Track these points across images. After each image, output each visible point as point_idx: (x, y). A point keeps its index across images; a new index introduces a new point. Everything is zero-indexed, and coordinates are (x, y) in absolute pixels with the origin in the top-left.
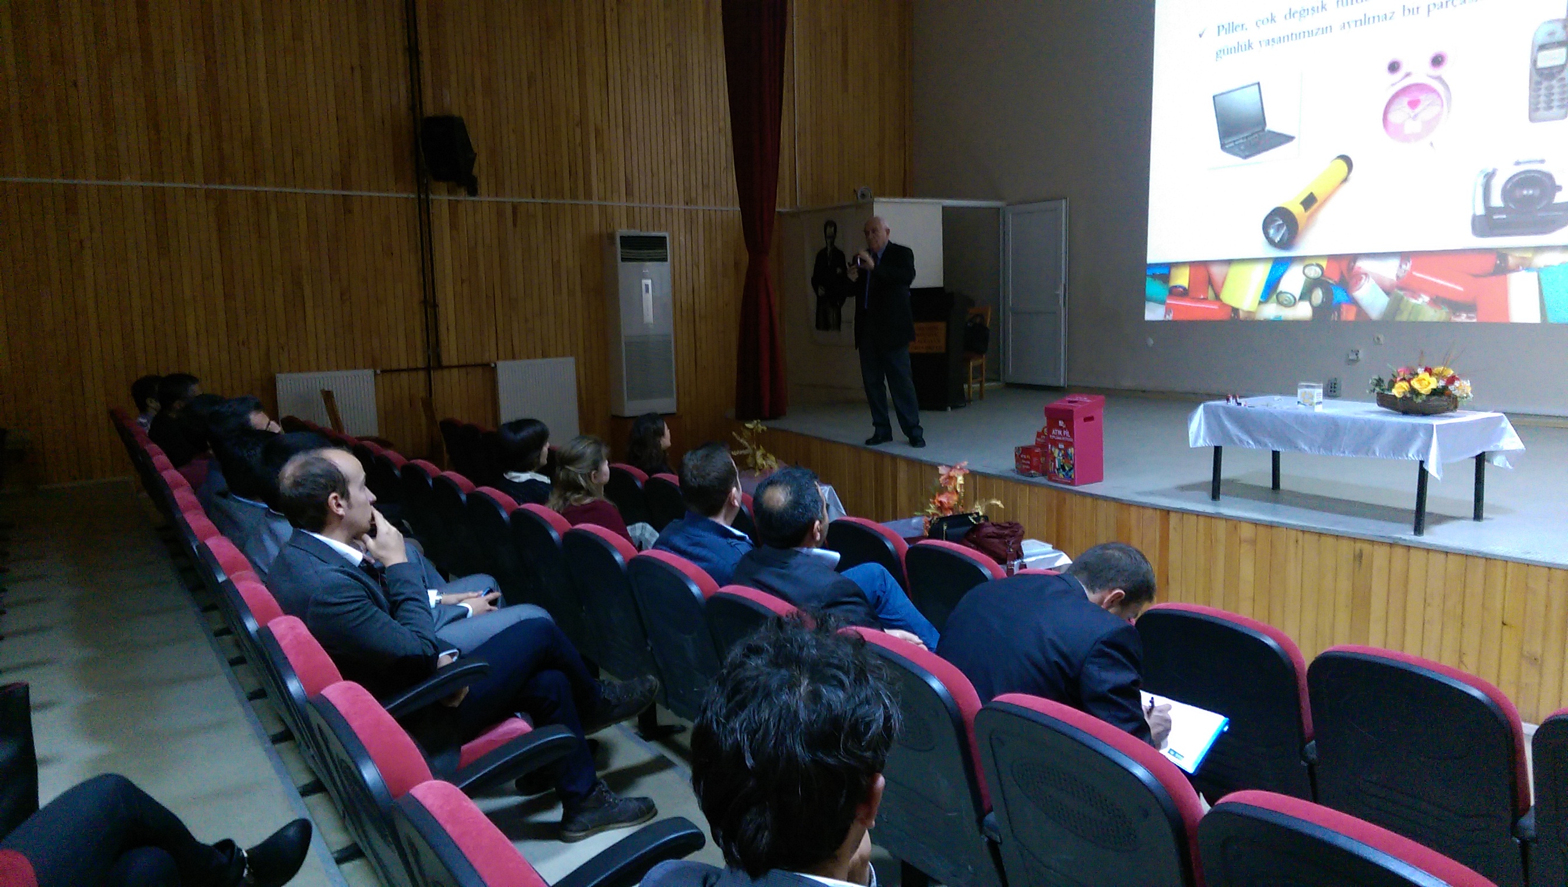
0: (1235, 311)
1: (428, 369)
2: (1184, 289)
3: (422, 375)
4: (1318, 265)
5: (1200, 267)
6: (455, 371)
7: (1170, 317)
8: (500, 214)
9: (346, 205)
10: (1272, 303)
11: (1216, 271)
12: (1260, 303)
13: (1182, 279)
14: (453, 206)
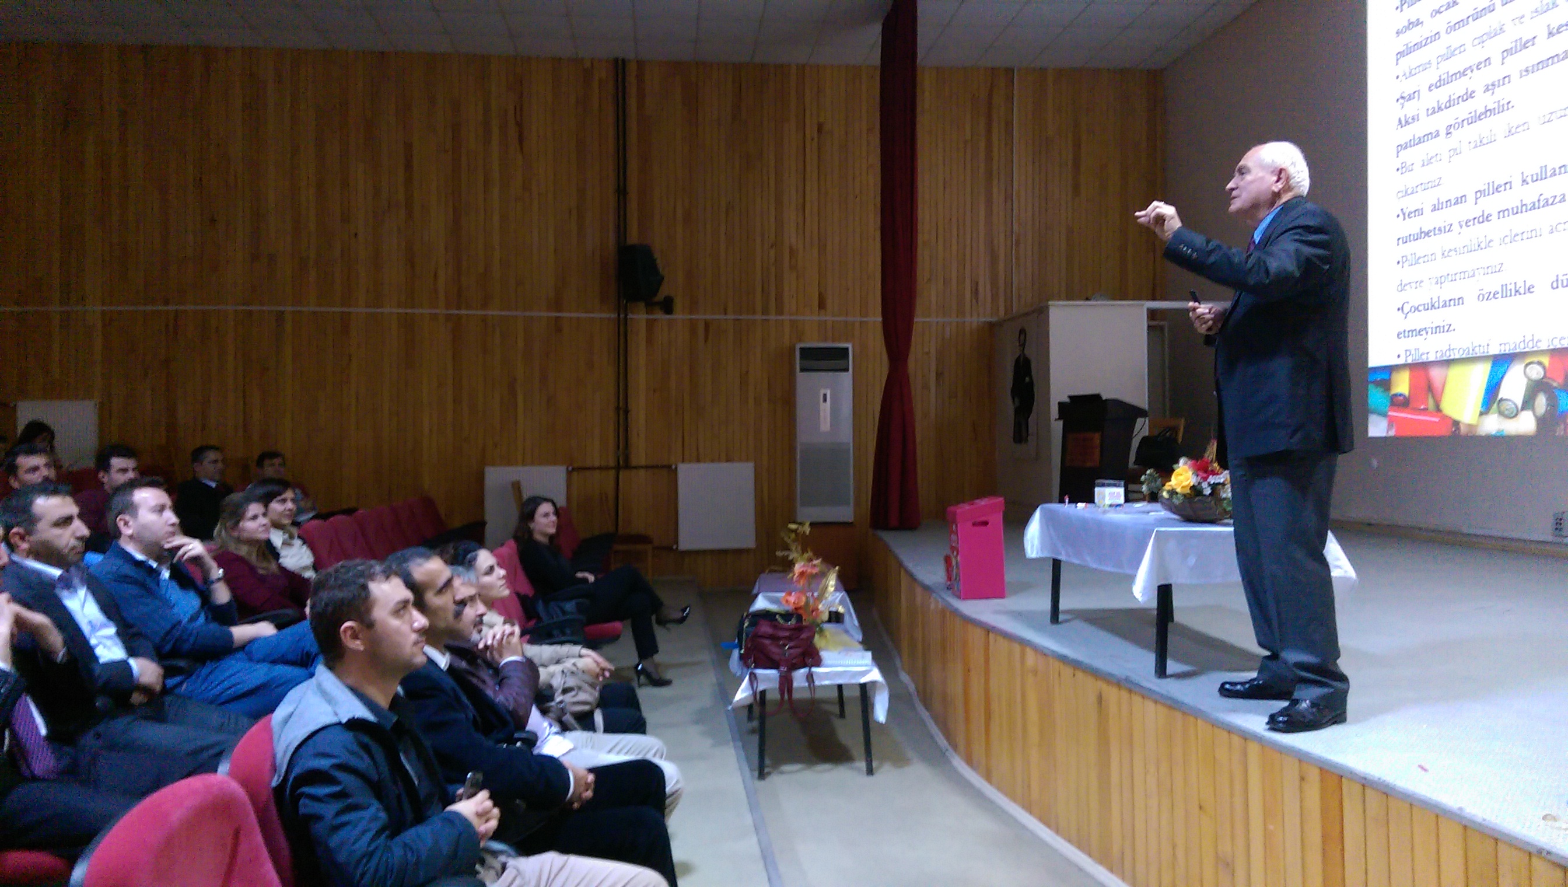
0: (1456, 423)
1: (618, 468)
2: (1405, 397)
3: (612, 473)
4: (1540, 363)
5: (1419, 368)
6: (642, 472)
7: (1392, 433)
8: (693, 330)
9: (557, 326)
10: (1493, 413)
11: (1435, 373)
12: (1481, 414)
13: (1402, 385)
14: (650, 325)
